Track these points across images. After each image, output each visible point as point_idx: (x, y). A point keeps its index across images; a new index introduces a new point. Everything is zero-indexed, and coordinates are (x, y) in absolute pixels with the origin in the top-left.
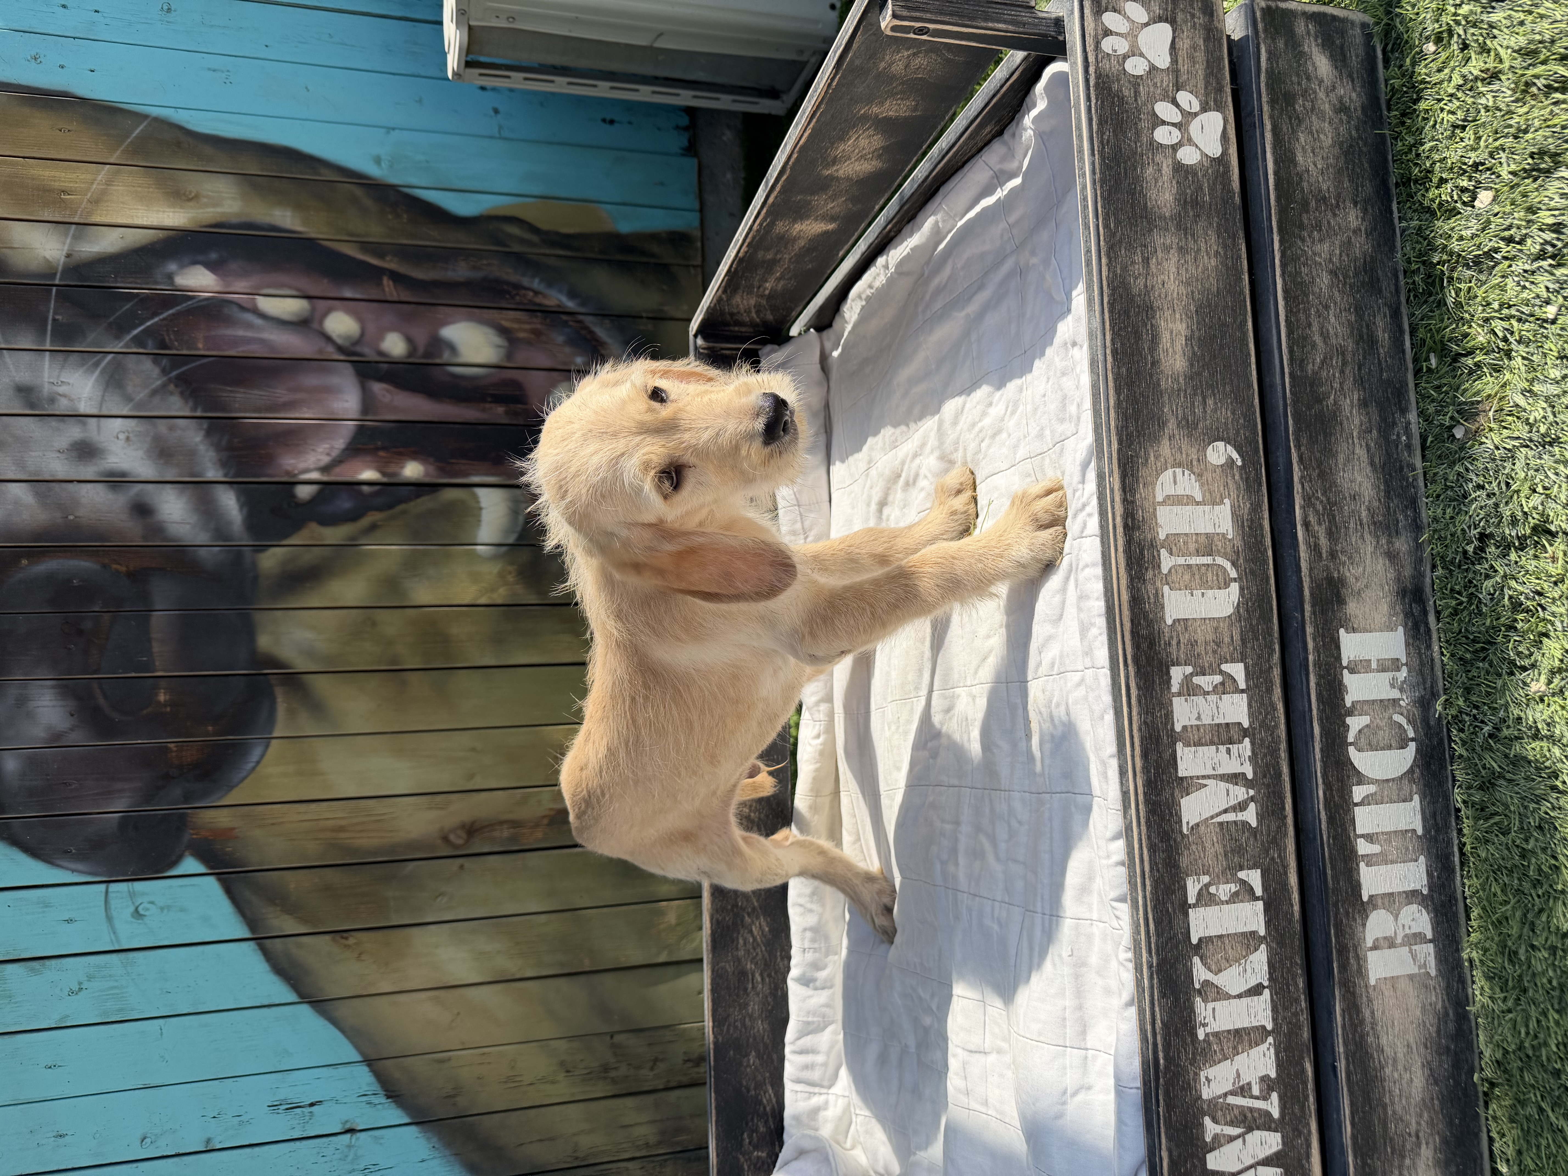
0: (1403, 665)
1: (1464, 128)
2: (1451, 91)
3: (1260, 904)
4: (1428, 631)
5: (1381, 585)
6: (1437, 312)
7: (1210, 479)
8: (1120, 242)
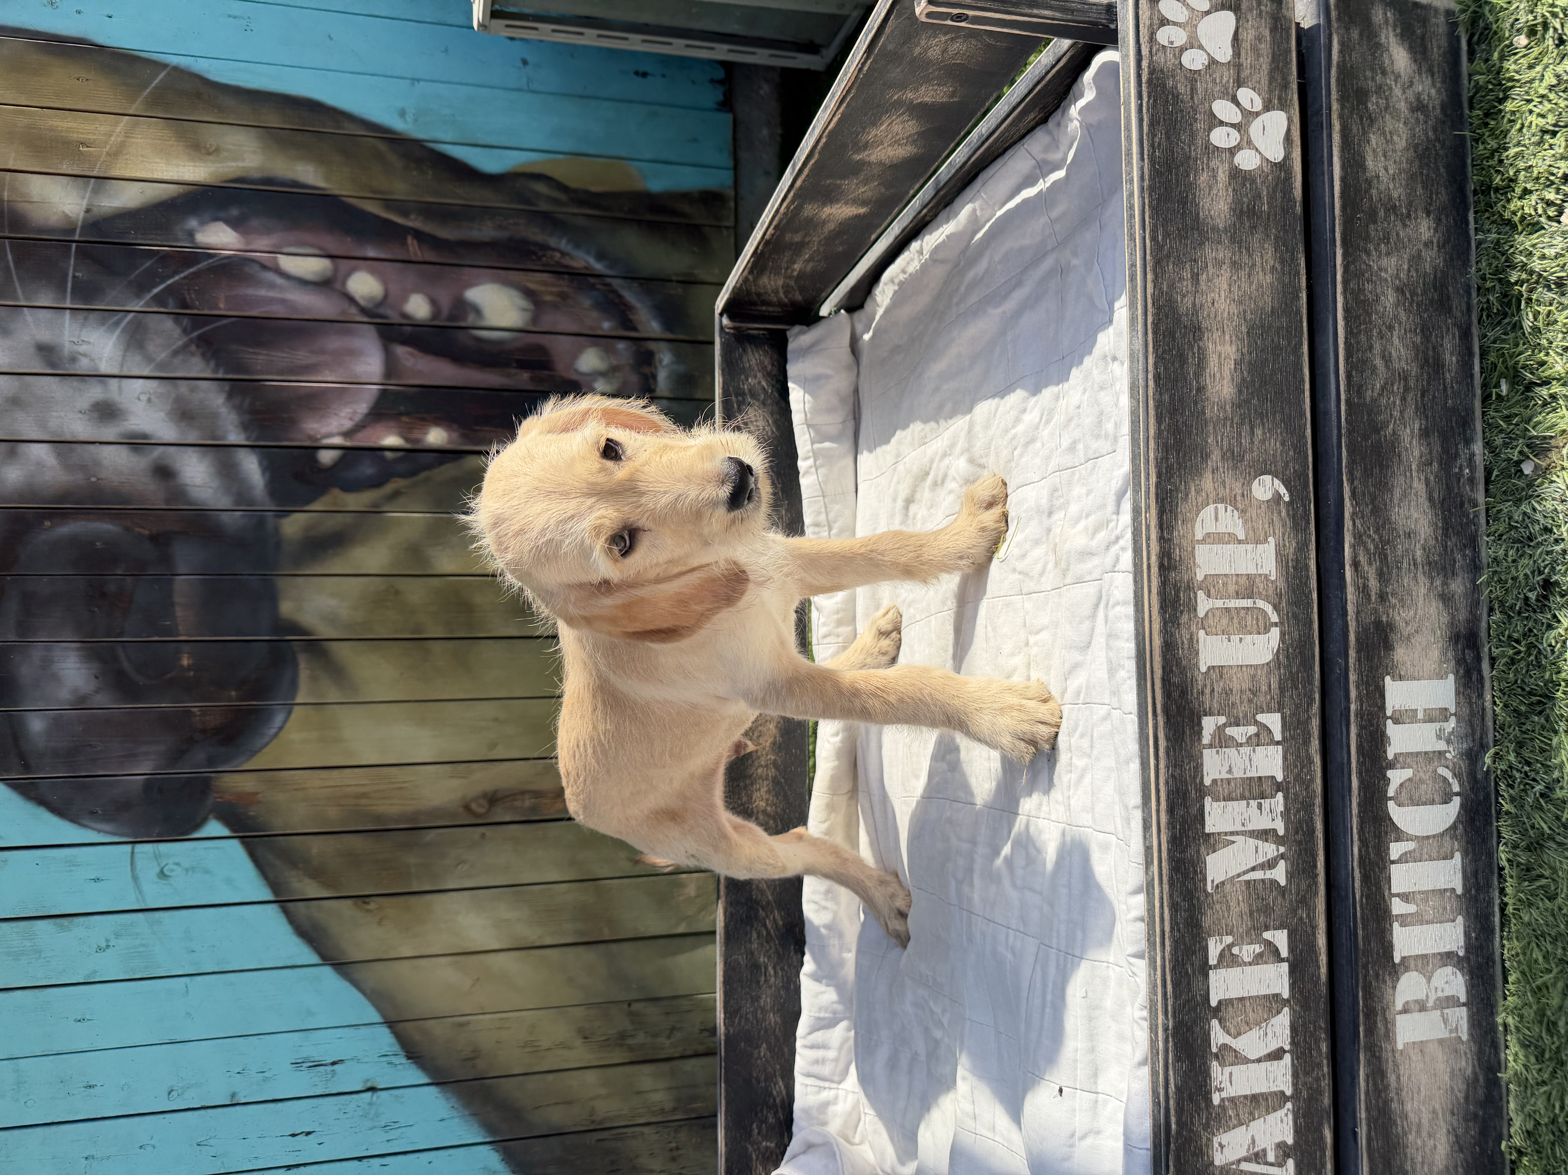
0: (1451, 715)
1: (1554, 134)
2: (1542, 91)
3: (1285, 966)
4: (1481, 679)
5: (1432, 630)
6: (1512, 335)
7: (1254, 516)
8: (1168, 256)
